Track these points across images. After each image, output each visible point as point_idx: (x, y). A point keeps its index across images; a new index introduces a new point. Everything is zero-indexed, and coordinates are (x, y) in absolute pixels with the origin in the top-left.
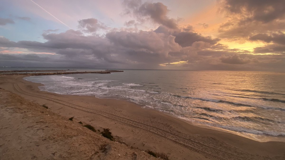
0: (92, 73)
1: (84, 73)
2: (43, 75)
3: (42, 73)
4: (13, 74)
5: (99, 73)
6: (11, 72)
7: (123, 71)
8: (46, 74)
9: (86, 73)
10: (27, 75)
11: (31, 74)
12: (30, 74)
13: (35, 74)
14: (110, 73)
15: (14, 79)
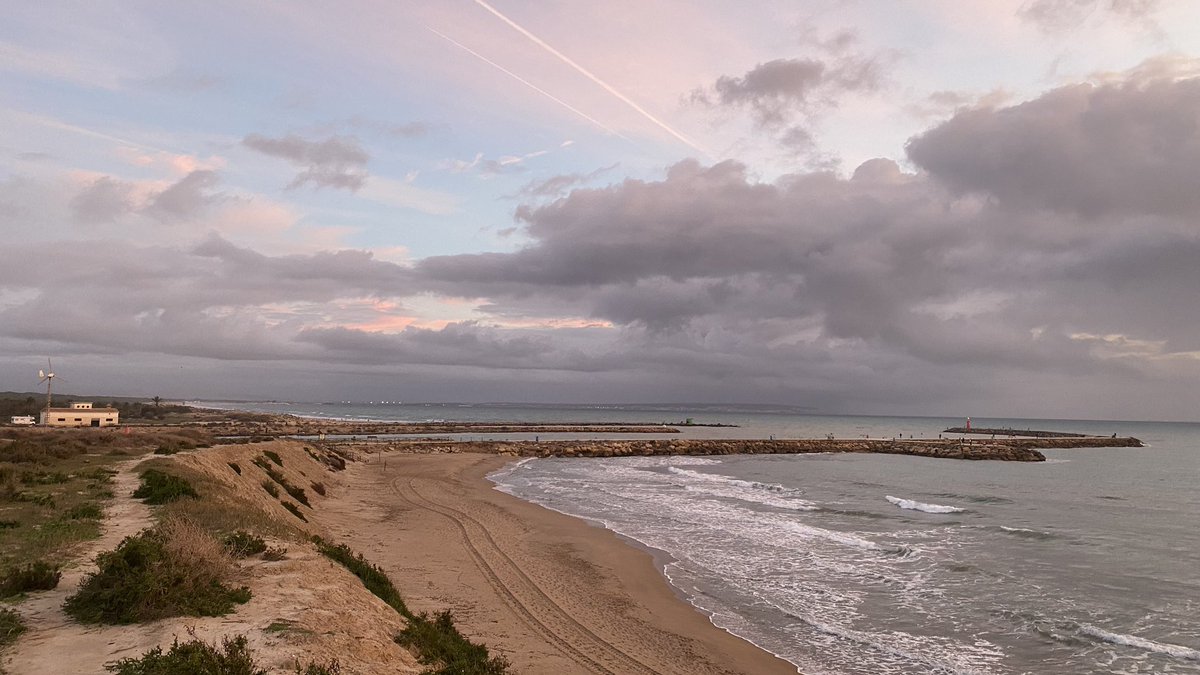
0: (875, 448)
1: (817, 447)
3: (572, 444)
4: (430, 446)
5: (936, 455)
6: (410, 429)
7: (1133, 443)
8: (593, 448)
9: (831, 446)
10: (496, 452)
12: (508, 444)
14: (1042, 458)
15: (447, 480)
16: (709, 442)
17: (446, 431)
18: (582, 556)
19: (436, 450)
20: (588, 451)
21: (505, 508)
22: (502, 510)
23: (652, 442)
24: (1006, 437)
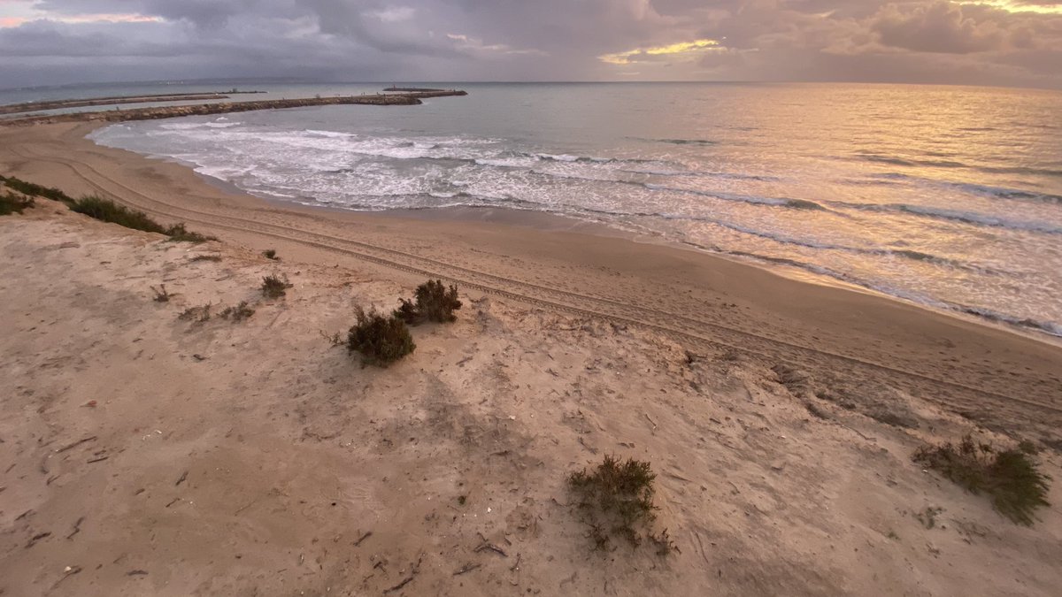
1: (311, 103)
2: (152, 117)
3: (146, 110)
4: (31, 120)
5: (373, 103)
6: (10, 109)
7: (462, 93)
8: (164, 112)
9: (318, 102)
10: (88, 120)
11: (103, 113)
12: (97, 113)
13: (119, 114)
14: (420, 103)
15: (52, 141)
16: (244, 103)
17: (42, 108)
18: (158, 172)
19: (37, 123)
20: (160, 114)
21: (104, 153)
22: (100, 155)
23: (206, 105)
24: (407, 93)
